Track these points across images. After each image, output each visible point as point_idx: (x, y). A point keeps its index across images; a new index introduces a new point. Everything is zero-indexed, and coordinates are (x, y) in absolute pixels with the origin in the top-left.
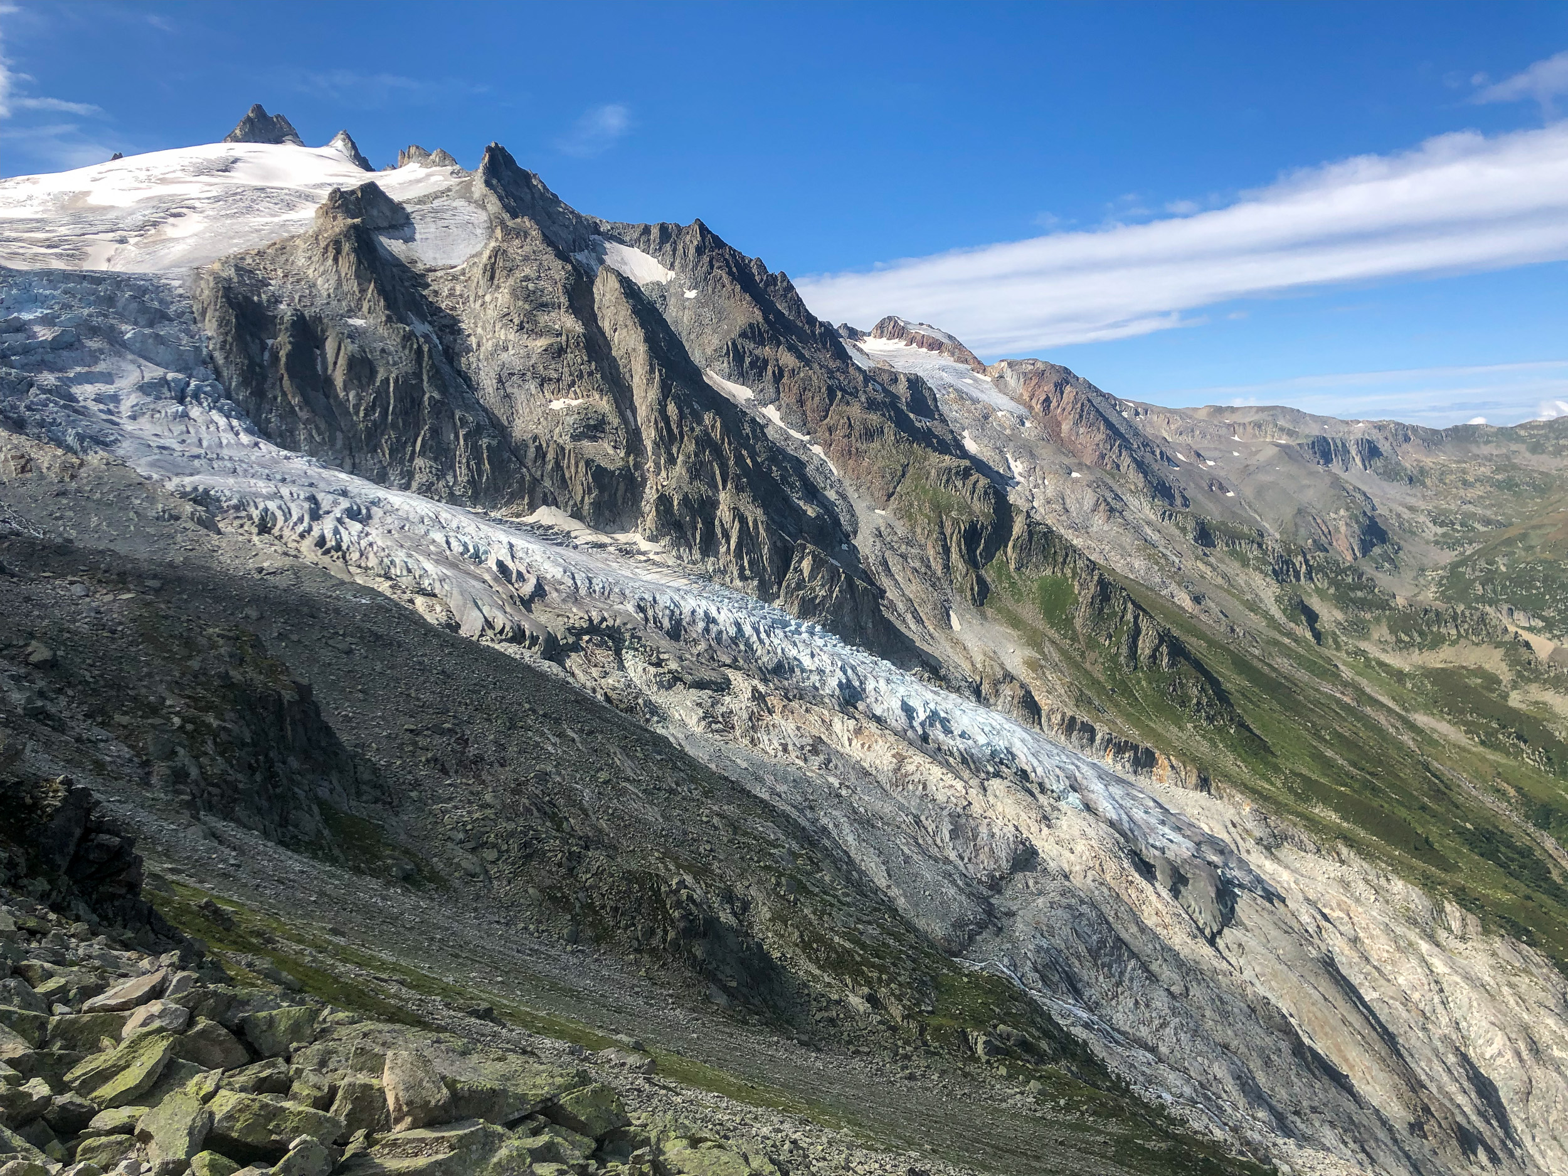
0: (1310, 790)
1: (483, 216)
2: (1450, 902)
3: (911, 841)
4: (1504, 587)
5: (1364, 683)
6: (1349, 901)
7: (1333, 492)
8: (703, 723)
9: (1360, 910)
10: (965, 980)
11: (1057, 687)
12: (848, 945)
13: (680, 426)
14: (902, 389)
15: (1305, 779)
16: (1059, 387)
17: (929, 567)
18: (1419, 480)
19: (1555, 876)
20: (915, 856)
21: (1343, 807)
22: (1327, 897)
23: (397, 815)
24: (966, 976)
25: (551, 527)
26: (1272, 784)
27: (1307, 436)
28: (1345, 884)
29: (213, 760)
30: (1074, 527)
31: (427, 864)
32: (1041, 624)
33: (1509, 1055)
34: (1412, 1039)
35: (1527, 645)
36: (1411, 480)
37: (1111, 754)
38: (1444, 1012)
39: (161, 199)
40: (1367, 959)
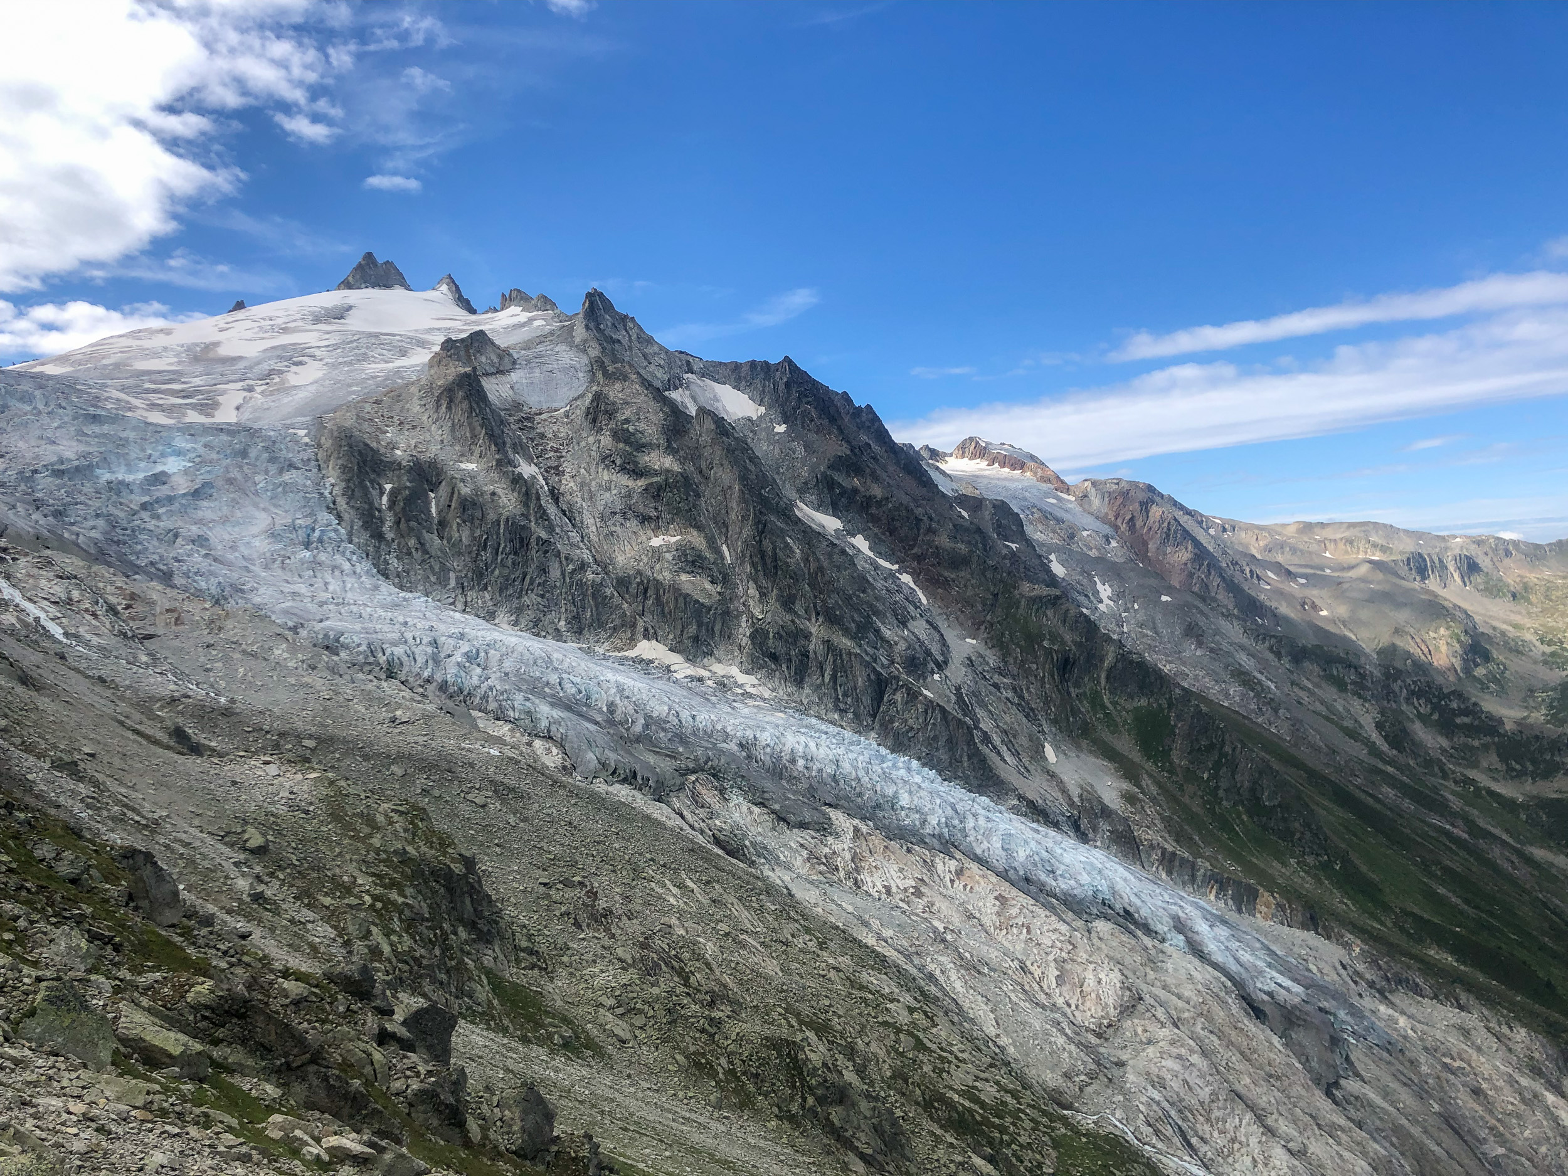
0: (1424, 931)
1: (585, 360)
3: (1018, 988)
5: (1475, 814)
6: (1470, 1051)
8: (808, 865)
9: (1482, 1059)
10: (1084, 1140)
11: (1156, 822)
12: (967, 1104)
15: (1417, 918)
16: (1146, 505)
17: (1022, 697)
18: (1523, 597)
20: (1022, 1004)
22: (1447, 1045)
23: (552, 981)
24: (1084, 1135)
25: (651, 661)
26: (1382, 923)
27: (1401, 553)
28: (1465, 1033)
29: (400, 936)
30: (1168, 655)
31: (583, 1031)
32: (1136, 755)
36: (1514, 596)
37: (1214, 892)
39: (283, 347)
40: (1491, 1112)
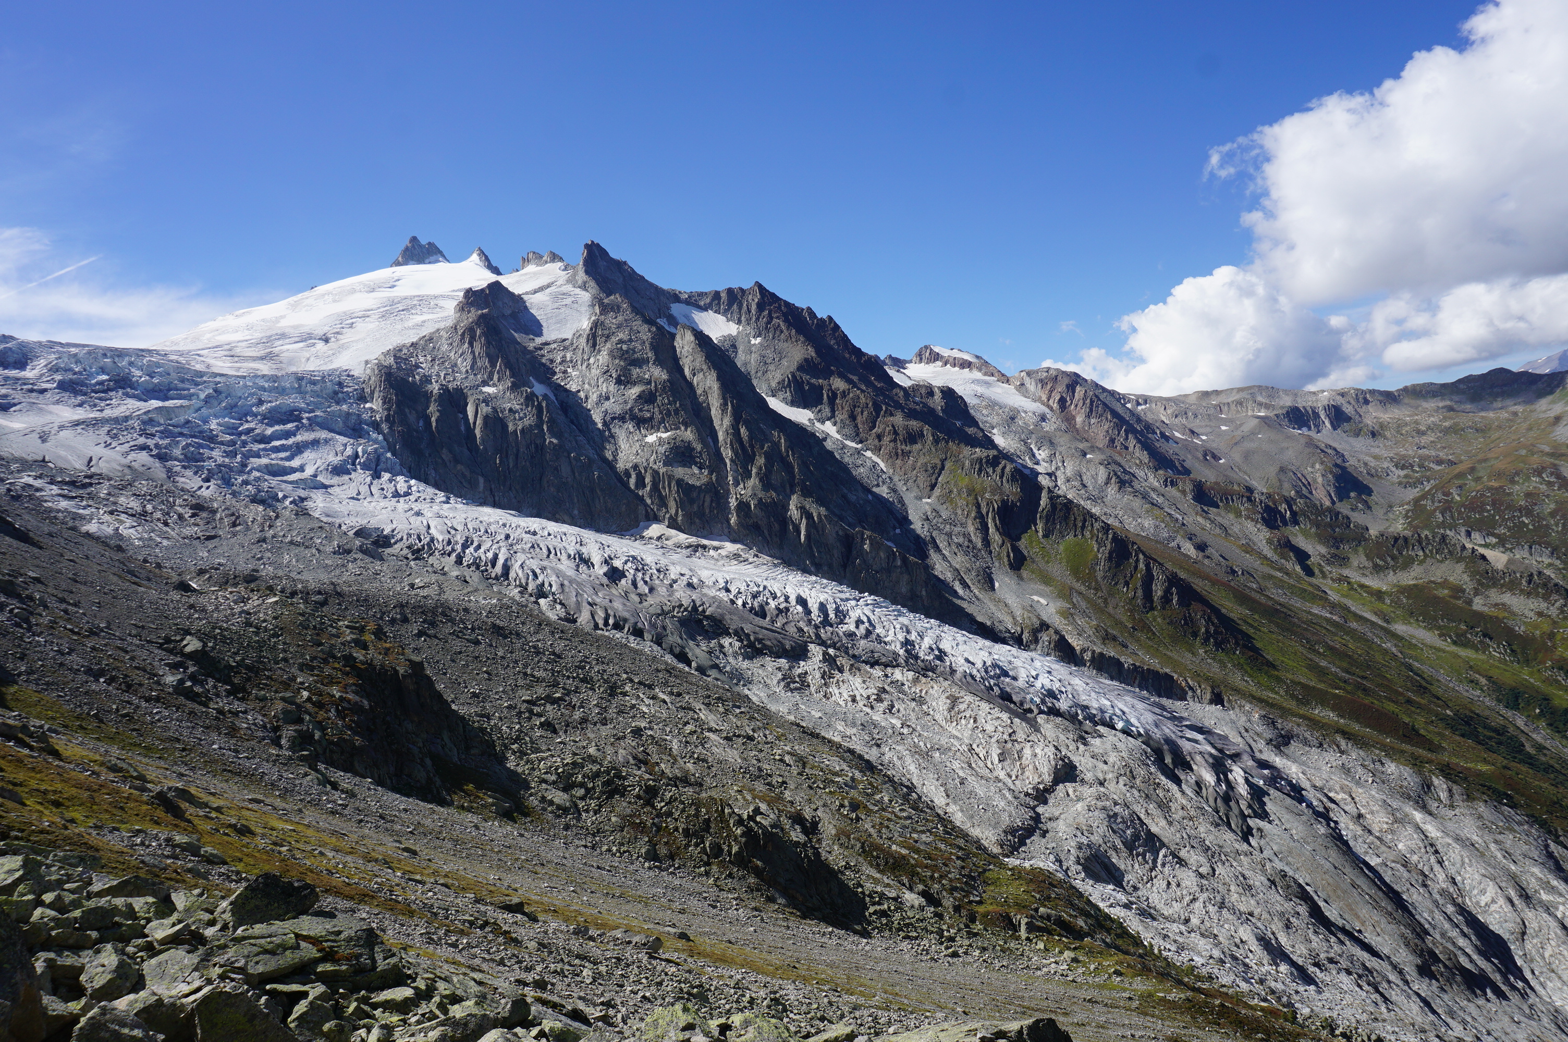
0: (1308, 695)
1: (585, 297)
2: (1437, 777)
3: (965, 766)
4: (1460, 513)
5: (1349, 603)
6: (1350, 785)
7: (1308, 450)
8: (782, 684)
9: (1360, 790)
10: (1009, 873)
11: (1086, 630)
12: (904, 851)
13: (752, 446)
14: (937, 402)
15: (1305, 687)
16: (1071, 388)
17: (970, 541)
18: (1380, 434)
19: (1529, 748)
20: (969, 778)
21: (1338, 706)
22: (1331, 783)
26: (1276, 693)
27: (1282, 408)
28: (1346, 770)
30: (1093, 499)
32: (1070, 581)
33: (1501, 901)
34: (1414, 897)
35: (1483, 557)
36: (1373, 434)
37: (1137, 682)
38: (1440, 870)
39: (338, 315)
40: (1370, 831)
